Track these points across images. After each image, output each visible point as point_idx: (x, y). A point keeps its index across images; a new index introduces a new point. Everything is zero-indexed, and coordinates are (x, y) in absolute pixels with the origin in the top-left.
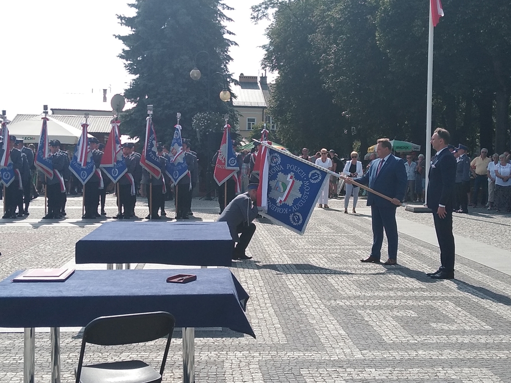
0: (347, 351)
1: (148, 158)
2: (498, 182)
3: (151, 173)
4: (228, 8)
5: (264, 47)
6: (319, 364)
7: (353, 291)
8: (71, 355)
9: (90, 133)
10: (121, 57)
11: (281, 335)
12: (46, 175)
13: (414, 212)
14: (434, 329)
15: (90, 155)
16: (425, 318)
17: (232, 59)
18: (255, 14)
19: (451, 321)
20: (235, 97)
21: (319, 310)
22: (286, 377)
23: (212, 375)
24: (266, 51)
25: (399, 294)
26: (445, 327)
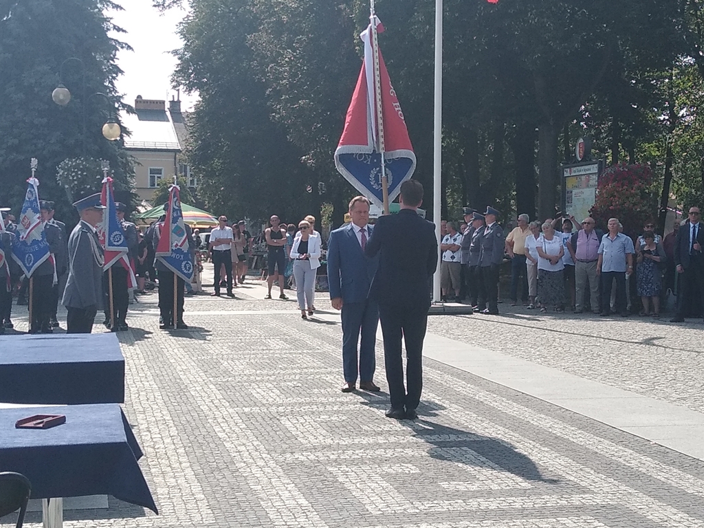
5: (175, 52)
7: (321, 438)
11: (206, 511)
14: (444, 491)
16: (431, 474)
17: (122, 72)
20: (128, 133)
24: (179, 59)
25: (392, 439)
26: (462, 487)
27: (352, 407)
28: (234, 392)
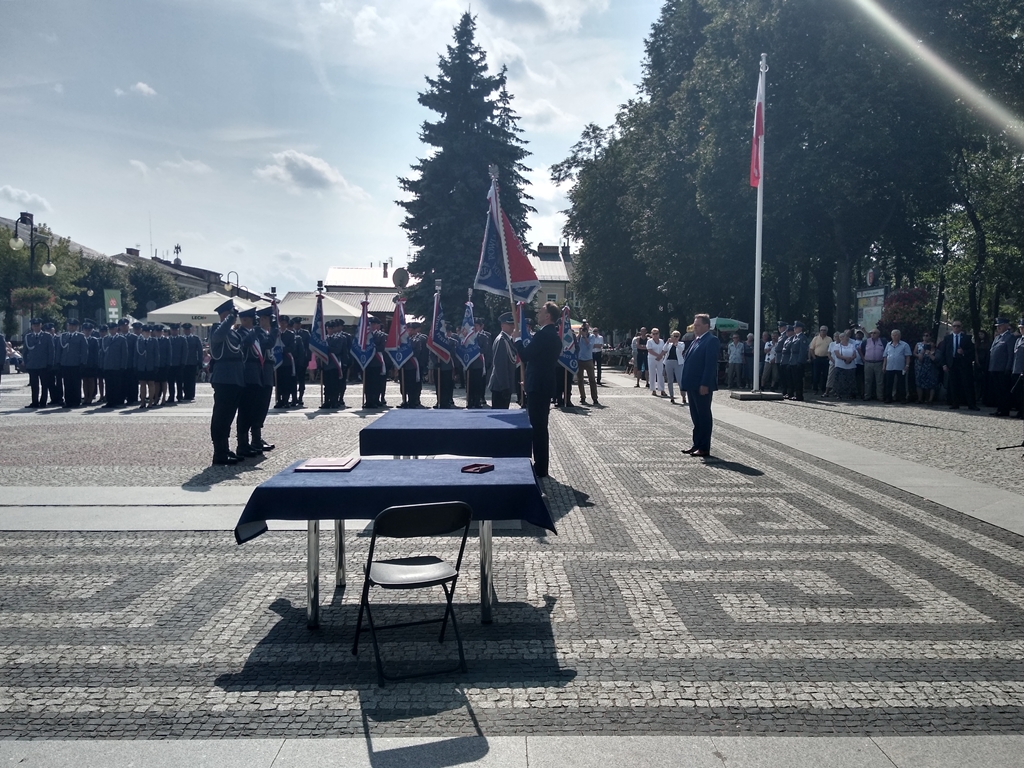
0: (663, 551)
1: (436, 339)
2: (838, 363)
3: (440, 357)
4: (526, 169)
5: (566, 212)
6: (631, 565)
7: (670, 487)
8: (356, 554)
9: (370, 313)
10: (404, 226)
11: (588, 534)
12: (322, 359)
13: (741, 400)
14: (762, 528)
15: (370, 336)
16: (751, 516)
17: (530, 227)
18: (557, 175)
19: (782, 520)
20: (536, 271)
21: (631, 508)
22: (594, 579)
23: (511, 576)
24: (569, 216)
25: (722, 490)
26: (775, 526)
27: (692, 465)
28: (607, 452)
